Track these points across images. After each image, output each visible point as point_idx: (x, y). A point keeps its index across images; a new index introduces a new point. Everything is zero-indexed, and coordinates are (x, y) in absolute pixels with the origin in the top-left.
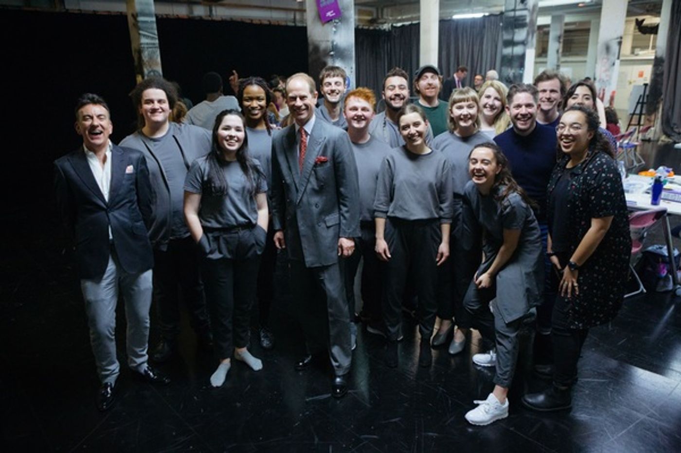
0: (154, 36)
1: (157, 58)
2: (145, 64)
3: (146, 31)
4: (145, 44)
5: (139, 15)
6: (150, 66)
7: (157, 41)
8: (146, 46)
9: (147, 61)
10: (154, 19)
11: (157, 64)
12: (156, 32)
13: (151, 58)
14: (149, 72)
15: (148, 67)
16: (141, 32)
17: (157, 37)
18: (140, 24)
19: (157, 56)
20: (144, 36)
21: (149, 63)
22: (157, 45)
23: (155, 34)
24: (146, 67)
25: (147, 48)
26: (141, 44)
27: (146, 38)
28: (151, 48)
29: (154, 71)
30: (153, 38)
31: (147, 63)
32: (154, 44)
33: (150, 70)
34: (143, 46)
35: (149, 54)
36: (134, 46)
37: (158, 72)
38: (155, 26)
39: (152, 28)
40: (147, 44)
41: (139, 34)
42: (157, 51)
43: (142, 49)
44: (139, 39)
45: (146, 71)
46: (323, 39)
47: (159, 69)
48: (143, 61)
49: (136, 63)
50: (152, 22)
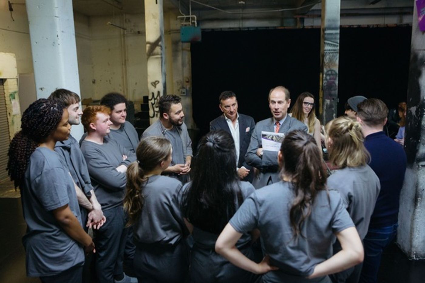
0: (336, 44)
1: (336, 61)
2: (326, 65)
3: (330, 41)
4: (327, 50)
5: (326, 29)
6: (329, 67)
7: (338, 48)
8: (328, 52)
9: (327, 63)
10: (338, 31)
11: (335, 65)
12: (338, 41)
13: (331, 60)
14: (328, 71)
15: (327, 67)
16: (326, 42)
17: (338, 45)
18: (326, 36)
19: (337, 59)
20: (328, 44)
21: (328, 64)
22: (338, 51)
23: (337, 43)
24: (326, 68)
25: (329, 53)
26: (325, 50)
27: (330, 46)
28: (331, 53)
29: (331, 71)
30: (335, 46)
31: (327, 64)
32: (335, 50)
33: (329, 69)
34: (325, 52)
35: (329, 58)
36: (321, 51)
37: (334, 71)
38: (338, 36)
39: (336, 38)
40: (330, 50)
41: (325, 43)
42: (336, 56)
43: (325, 54)
44: (324, 47)
45: (325, 70)
47: (336, 69)
48: (324, 63)
49: (321, 64)
50: (336, 34)
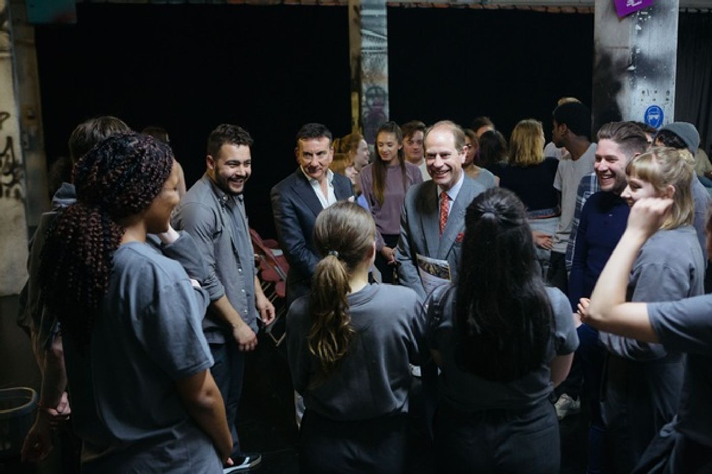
0: (382, 37)
1: (383, 69)
2: (364, 77)
3: (371, 30)
4: (367, 48)
5: (363, 7)
6: (372, 81)
7: (385, 44)
8: (368, 51)
9: (368, 73)
10: (384, 12)
11: (382, 77)
12: (385, 31)
13: (374, 68)
14: (370, 89)
15: (369, 82)
16: (364, 31)
17: (386, 38)
18: (363, 21)
19: (384, 65)
20: (368, 36)
21: (370, 76)
22: (385, 50)
23: (383, 34)
24: (365, 82)
25: (371, 54)
26: (363, 48)
27: (371, 40)
28: (375, 53)
29: (376, 88)
30: (379, 40)
31: (367, 76)
32: (380, 48)
33: (371, 85)
34: (363, 51)
35: (371, 63)
36: (353, 51)
37: (381, 89)
38: (385, 22)
39: (380, 26)
40: (371, 48)
41: (361, 34)
42: (383, 60)
43: (362, 56)
44: (360, 42)
45: (364, 88)
46: (618, 45)
47: (384, 85)
48: (362, 72)
49: (353, 76)
50: (380, 16)
